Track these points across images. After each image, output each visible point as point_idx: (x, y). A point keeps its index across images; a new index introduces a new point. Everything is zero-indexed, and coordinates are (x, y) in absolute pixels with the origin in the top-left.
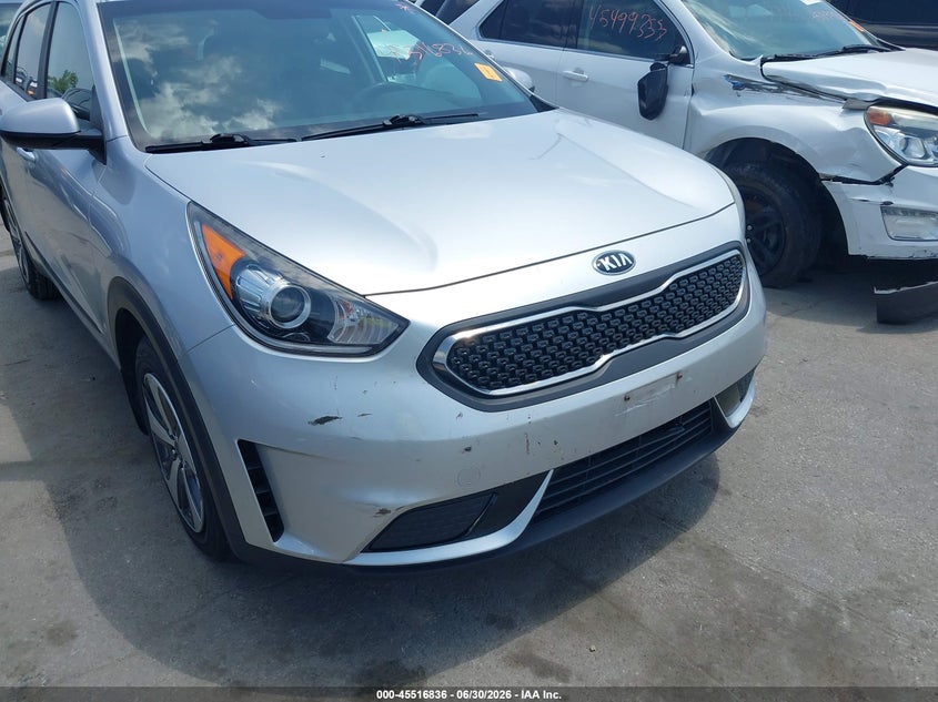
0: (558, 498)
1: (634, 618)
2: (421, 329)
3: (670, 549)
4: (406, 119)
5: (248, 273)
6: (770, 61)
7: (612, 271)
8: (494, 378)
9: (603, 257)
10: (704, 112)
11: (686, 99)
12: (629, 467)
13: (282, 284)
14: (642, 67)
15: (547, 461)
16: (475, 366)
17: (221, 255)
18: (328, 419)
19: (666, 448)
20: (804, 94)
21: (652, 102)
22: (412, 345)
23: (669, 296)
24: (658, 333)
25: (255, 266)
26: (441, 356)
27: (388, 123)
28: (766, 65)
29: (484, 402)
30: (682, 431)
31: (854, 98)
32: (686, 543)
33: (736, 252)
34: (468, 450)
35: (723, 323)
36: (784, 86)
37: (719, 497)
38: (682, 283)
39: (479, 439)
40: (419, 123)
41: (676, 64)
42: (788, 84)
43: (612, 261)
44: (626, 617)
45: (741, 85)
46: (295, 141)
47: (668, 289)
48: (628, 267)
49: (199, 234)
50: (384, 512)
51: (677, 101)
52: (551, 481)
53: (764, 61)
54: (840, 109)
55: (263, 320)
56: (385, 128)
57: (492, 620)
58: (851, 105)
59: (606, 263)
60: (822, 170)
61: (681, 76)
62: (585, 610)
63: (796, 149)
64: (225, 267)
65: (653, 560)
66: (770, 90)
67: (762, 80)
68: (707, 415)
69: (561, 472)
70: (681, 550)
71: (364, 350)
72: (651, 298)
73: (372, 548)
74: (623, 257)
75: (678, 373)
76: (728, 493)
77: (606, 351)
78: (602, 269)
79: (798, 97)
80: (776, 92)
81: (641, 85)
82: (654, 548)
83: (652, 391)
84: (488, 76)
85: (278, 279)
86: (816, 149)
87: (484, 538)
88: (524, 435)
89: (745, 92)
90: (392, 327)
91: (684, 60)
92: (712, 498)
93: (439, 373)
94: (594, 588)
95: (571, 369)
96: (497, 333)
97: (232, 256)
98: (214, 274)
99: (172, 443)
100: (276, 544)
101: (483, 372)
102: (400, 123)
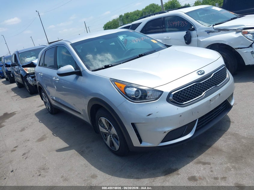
0: (200, 125)
1: (221, 150)
2: (166, 93)
3: (224, 135)
4: (142, 54)
5: (128, 89)
6: (215, 25)
7: (201, 74)
8: (183, 100)
9: (198, 72)
10: (201, 40)
11: (196, 38)
12: (212, 117)
13: (135, 89)
14: (184, 33)
15: (197, 117)
16: (178, 98)
17: (121, 87)
18: (150, 114)
19: (219, 112)
20: (225, 31)
21: (188, 41)
22: (165, 96)
23: (214, 78)
24: (213, 86)
25: (129, 87)
26: (171, 98)
27: (138, 56)
28: (214, 26)
29: (182, 105)
30: (222, 107)
31: (238, 29)
32: (227, 134)
33: (224, 67)
34: (181, 116)
35: (225, 82)
36: (219, 30)
37: (231, 124)
38: (216, 75)
39: (182, 113)
40: (145, 55)
41: (192, 31)
42: (221, 30)
43: (200, 72)
44: (219, 151)
45: (209, 32)
46: (121, 64)
47: (213, 76)
48: (204, 73)
49: (114, 84)
50: (165, 132)
51: (194, 39)
52: (198, 121)
53: (213, 26)
54: (235, 32)
55: (133, 97)
56: (138, 57)
57: (188, 157)
58: (237, 31)
59: (199, 73)
60: (234, 47)
61: (194, 33)
62: (209, 151)
63: (227, 44)
64: (122, 89)
65: (221, 138)
66: (216, 32)
67: (214, 30)
68: (226, 103)
69: (200, 119)
70: (227, 135)
71: (154, 99)
72: (210, 79)
73: (163, 142)
74: (202, 71)
75: (219, 94)
76: (233, 122)
77: (204, 91)
78: (199, 74)
79: (224, 32)
80: (218, 32)
81: (184, 37)
82: (220, 136)
83: (215, 98)
84: (154, 42)
85: (134, 88)
86: (232, 42)
87: (186, 136)
88: (192, 112)
89: (210, 34)
90: (160, 93)
91: (194, 29)
92: (230, 124)
93: (171, 101)
94: (209, 146)
95: (198, 96)
96: (178, 92)
97: (123, 86)
98: (120, 91)
99: (108, 132)
100: (141, 145)
101: (180, 99)
102: (141, 56)
